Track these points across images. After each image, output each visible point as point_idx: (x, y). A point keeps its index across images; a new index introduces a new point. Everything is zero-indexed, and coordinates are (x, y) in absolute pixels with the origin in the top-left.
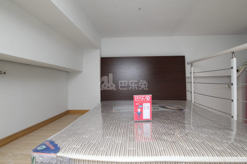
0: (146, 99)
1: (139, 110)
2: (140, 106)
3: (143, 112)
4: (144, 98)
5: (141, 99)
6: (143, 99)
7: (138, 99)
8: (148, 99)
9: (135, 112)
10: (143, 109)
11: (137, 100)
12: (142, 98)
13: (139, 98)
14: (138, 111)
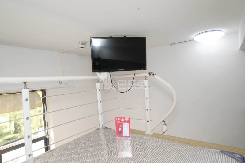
1: (120, 129)
2: (121, 126)
3: (123, 130)
6: (123, 120)
8: (126, 120)
9: (117, 131)
10: (123, 128)
11: (118, 121)
13: (119, 119)
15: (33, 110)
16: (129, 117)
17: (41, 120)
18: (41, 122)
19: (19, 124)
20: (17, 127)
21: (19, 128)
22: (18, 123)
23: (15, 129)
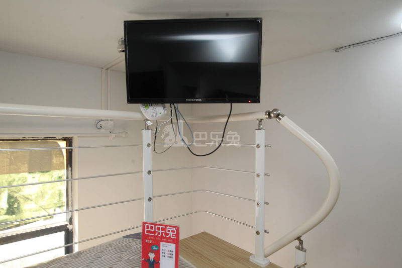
0: (168, 234)
1: (152, 256)
2: (154, 248)
4: (163, 229)
5: (156, 230)
7: (150, 230)
8: (171, 233)
9: (143, 259)
10: (161, 254)
11: (148, 232)
12: (158, 229)
13: (152, 228)
14: (149, 258)
15: (47, 174)
16: (178, 228)
17: (60, 195)
18: (60, 198)
19: (16, 197)
20: (14, 203)
21: (16, 206)
22: (16, 195)
23: (8, 207)
